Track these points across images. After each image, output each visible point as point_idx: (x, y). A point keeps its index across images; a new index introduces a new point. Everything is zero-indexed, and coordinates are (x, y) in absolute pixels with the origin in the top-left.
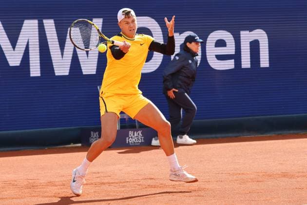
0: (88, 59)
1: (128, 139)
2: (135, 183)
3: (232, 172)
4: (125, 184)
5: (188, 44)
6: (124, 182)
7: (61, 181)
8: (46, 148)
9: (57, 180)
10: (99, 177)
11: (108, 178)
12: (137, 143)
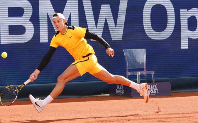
0: (116, 28)
8: (82, 97)
12: (153, 94)
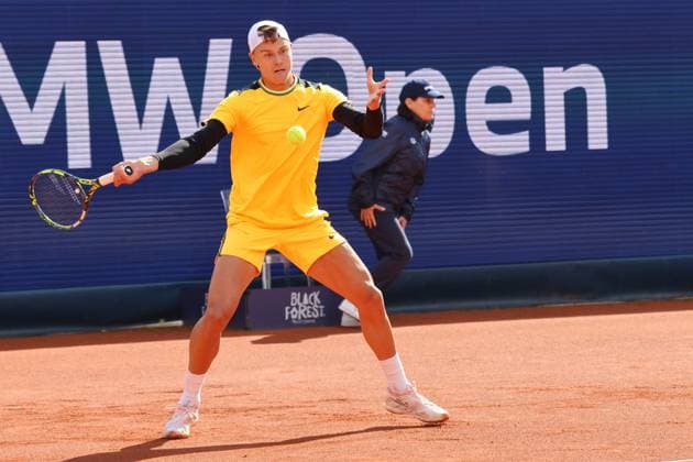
1: (289, 310)
2: (303, 409)
3: (525, 385)
4: (282, 412)
5: (408, 102)
6: (280, 408)
7: (137, 405)
8: (103, 331)
9: (128, 403)
10: (224, 396)
11: (244, 397)
12: (308, 319)
